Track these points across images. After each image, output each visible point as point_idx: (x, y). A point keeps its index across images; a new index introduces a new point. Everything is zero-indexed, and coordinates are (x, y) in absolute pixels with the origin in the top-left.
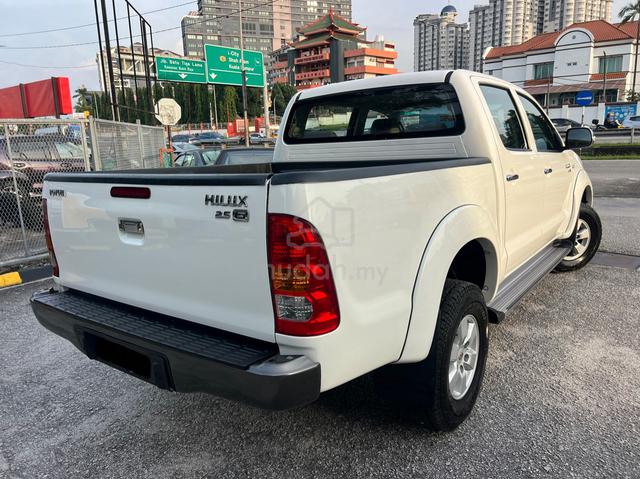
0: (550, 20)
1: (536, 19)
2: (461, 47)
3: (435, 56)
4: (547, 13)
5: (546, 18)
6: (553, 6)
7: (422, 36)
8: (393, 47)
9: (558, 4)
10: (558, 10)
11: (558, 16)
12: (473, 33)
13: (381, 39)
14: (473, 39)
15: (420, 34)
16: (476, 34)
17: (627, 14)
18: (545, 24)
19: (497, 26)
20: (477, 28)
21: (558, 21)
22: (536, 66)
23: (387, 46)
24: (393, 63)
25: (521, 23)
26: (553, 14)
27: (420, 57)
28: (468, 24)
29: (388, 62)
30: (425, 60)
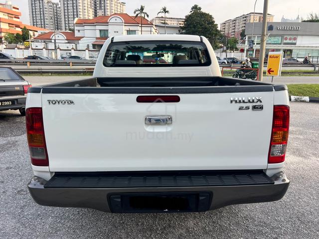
0: (100, 9)
1: (93, 8)
2: (57, 15)
3: (42, 18)
4: (98, 5)
5: (98, 8)
6: (100, 3)
7: (33, 5)
8: (18, 9)
9: (103, 2)
10: (103, 5)
11: (103, 8)
12: (62, 8)
13: (9, 3)
14: (63, 11)
15: (32, 4)
16: (64, 10)
17: (137, 13)
18: (98, 11)
19: (75, 8)
20: (64, 7)
21: (103, 10)
22: (100, 31)
23: (14, 8)
24: (19, 18)
25: (86, 8)
26: (100, 6)
27: (33, 17)
28: (59, 3)
29: (15, 17)
30: (36, 19)
